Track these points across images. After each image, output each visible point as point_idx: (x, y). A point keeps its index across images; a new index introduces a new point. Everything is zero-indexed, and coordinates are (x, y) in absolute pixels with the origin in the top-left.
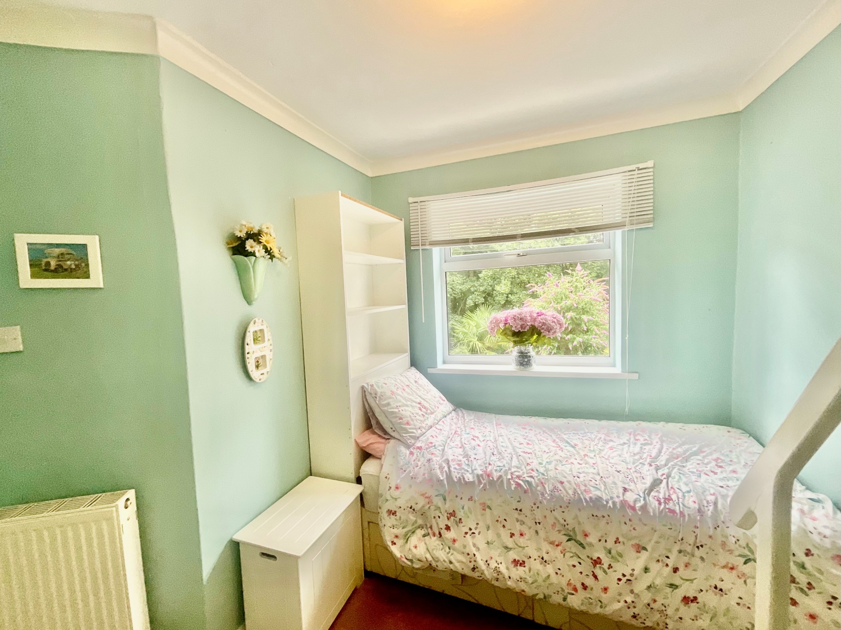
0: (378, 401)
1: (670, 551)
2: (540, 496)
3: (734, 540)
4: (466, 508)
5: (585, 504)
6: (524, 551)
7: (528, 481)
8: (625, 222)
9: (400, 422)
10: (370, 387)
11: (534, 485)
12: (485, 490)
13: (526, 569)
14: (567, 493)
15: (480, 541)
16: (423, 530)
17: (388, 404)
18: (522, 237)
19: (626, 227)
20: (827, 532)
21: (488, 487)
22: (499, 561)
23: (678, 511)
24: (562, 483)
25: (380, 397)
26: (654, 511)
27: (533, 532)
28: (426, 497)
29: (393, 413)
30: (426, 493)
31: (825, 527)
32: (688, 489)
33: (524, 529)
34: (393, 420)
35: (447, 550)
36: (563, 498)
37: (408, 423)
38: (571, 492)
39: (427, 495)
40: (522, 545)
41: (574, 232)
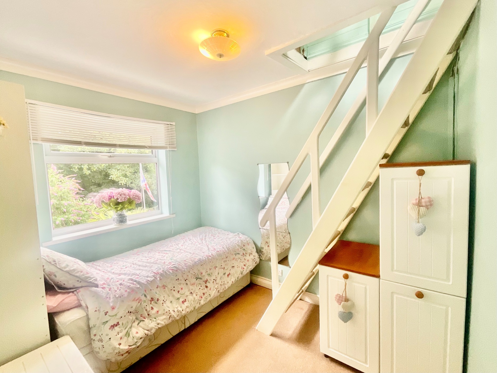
0: (59, 266)
1: (221, 263)
2: (183, 269)
3: (232, 251)
4: (157, 292)
5: (197, 263)
6: (185, 295)
7: (174, 267)
8: (167, 146)
9: (83, 274)
10: (47, 257)
11: (178, 266)
12: (161, 280)
13: (187, 302)
14: (190, 263)
15: (168, 303)
16: (135, 322)
17: (68, 266)
18: (119, 146)
19: (168, 149)
20: (244, 239)
21: (162, 278)
22: (177, 307)
23: (219, 251)
24: (185, 261)
25: (58, 263)
26: (215, 254)
27: (185, 285)
28: (136, 300)
29: (74, 270)
30: (135, 298)
31: (244, 238)
32: (216, 244)
33: (182, 286)
34: (78, 275)
35: (155, 320)
36: (190, 265)
37: (87, 273)
38: (191, 262)
39: (136, 299)
40: (183, 293)
41: (147, 148)
